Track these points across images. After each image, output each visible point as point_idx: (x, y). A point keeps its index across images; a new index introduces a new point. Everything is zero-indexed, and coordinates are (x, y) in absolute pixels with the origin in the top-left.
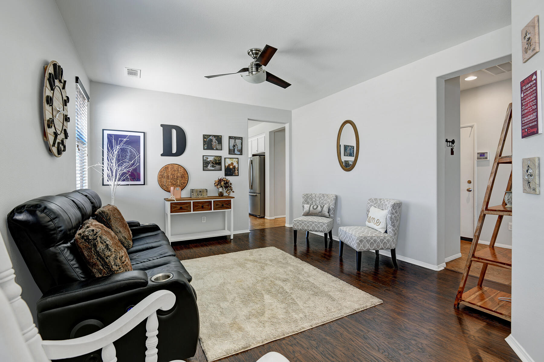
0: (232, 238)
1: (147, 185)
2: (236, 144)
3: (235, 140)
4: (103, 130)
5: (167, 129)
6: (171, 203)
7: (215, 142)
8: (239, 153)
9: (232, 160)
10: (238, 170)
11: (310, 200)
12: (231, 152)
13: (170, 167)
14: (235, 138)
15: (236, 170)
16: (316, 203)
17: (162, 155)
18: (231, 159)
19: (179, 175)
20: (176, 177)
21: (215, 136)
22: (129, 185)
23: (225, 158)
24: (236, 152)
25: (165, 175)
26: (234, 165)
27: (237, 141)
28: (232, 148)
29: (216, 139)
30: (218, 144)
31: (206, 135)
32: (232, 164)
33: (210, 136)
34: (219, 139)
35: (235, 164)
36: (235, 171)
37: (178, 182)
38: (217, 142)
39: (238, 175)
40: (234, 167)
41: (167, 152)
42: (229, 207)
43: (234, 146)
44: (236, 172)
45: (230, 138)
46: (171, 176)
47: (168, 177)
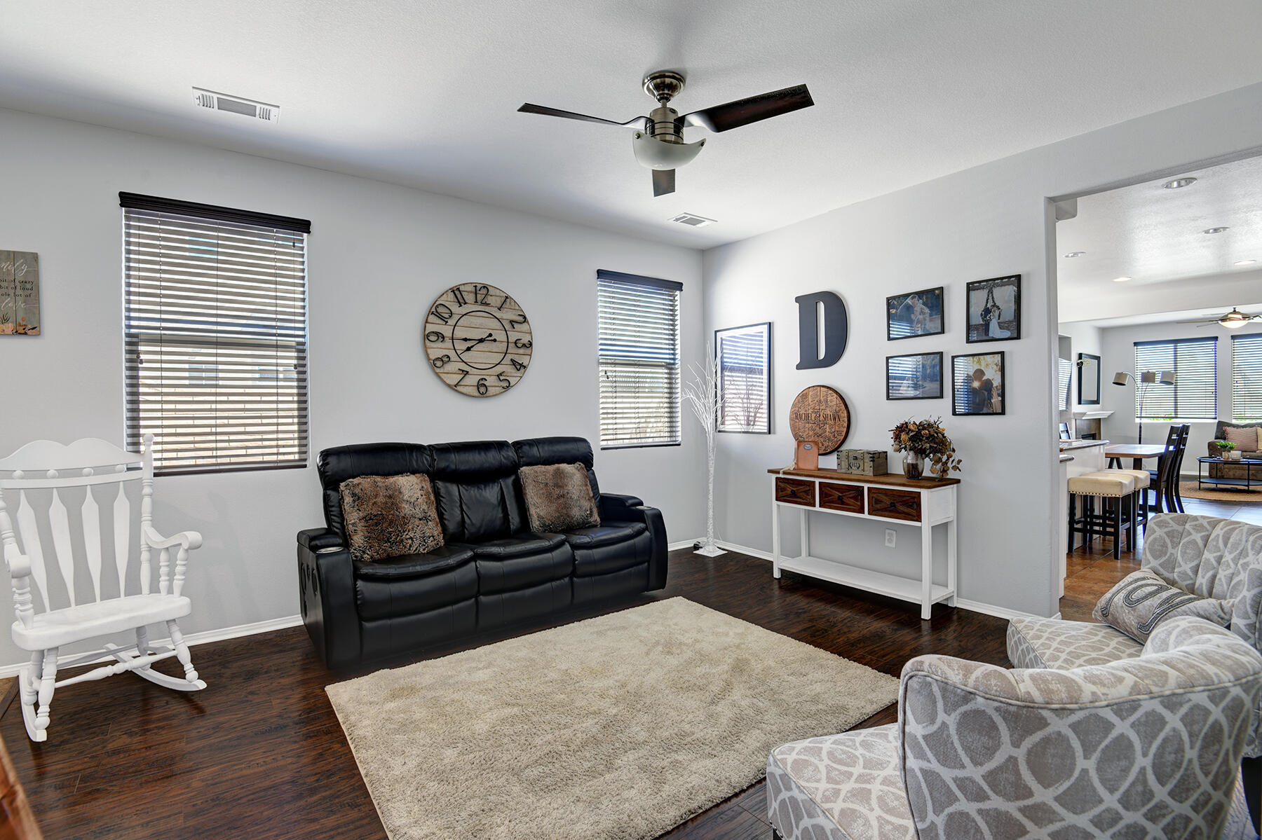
0: (926, 614)
1: (774, 433)
2: (994, 305)
3: (991, 292)
4: (716, 332)
5: (807, 304)
6: (776, 479)
7: (922, 313)
8: (1007, 334)
9: (979, 362)
10: (1003, 395)
13: (811, 393)
14: (990, 284)
15: (995, 393)
17: (799, 367)
18: (976, 359)
19: (829, 412)
20: (821, 418)
21: (919, 294)
23: (953, 358)
24: (995, 330)
25: (802, 412)
26: (985, 378)
27: (998, 292)
28: (977, 320)
29: (924, 304)
30: (931, 315)
31: (894, 298)
32: (980, 373)
33: (907, 295)
34: (934, 299)
35: (992, 375)
36: (990, 397)
37: (828, 430)
38: (927, 311)
39: (1003, 413)
40: (987, 385)
41: (809, 361)
42: (914, 512)
43: (987, 311)
44: (996, 400)
45: (971, 287)
46: (814, 415)
47: (807, 416)
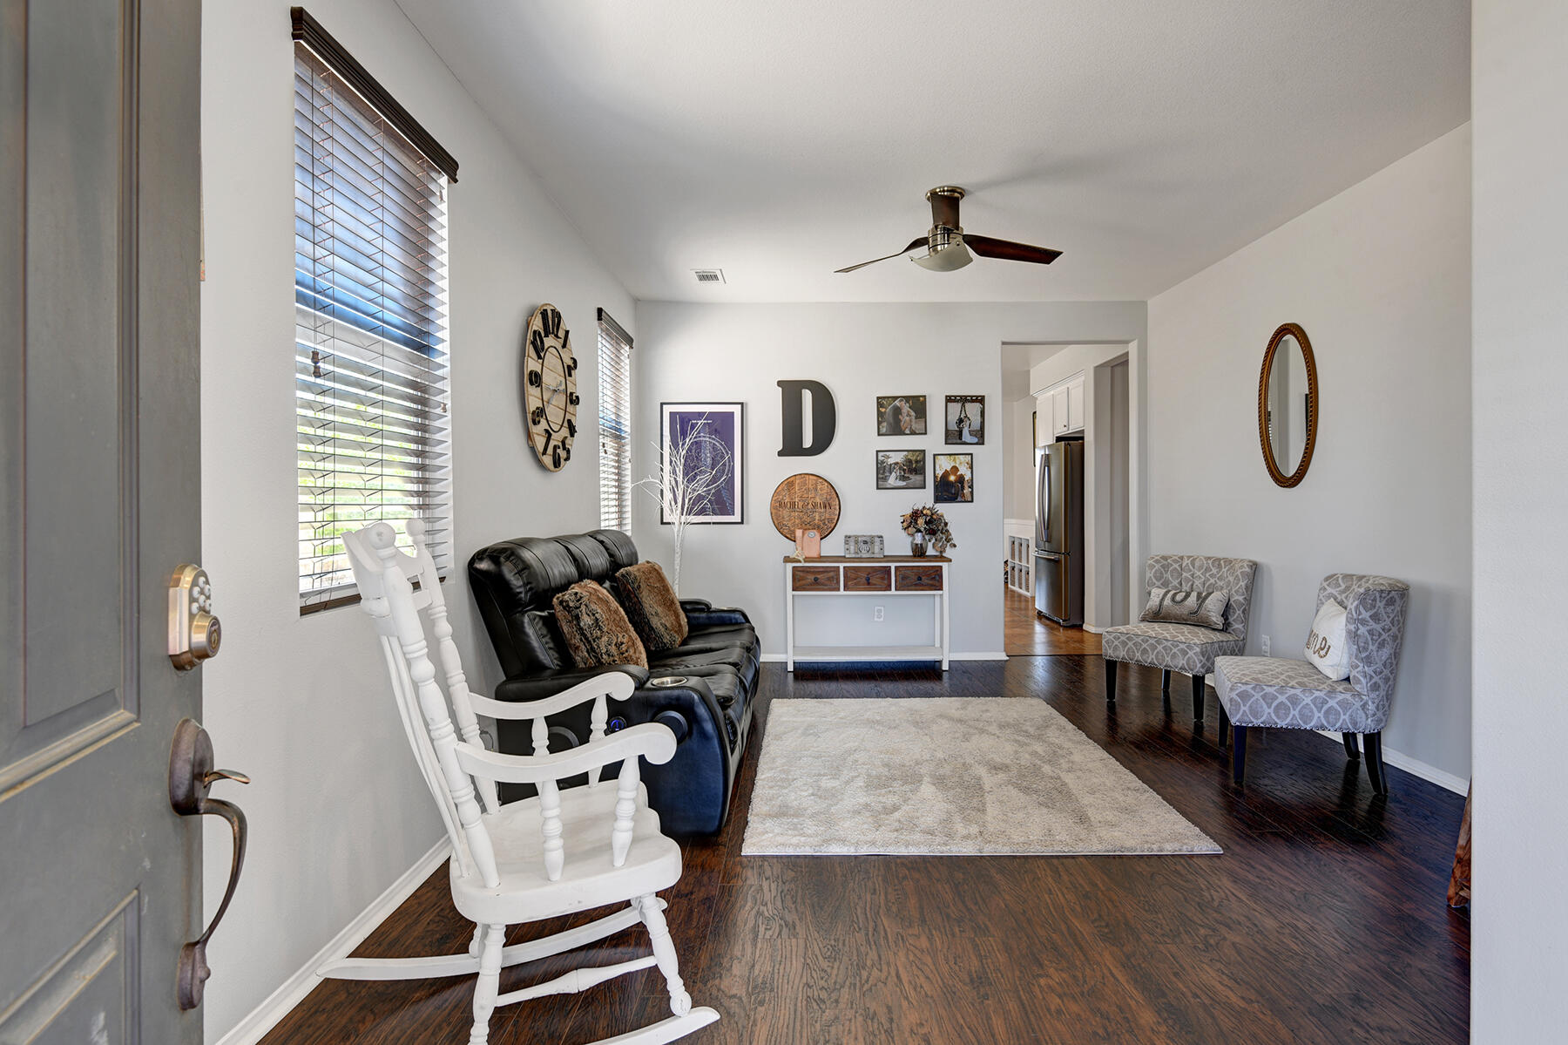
0: (945, 667)
1: (748, 523)
2: (966, 417)
3: (963, 406)
4: (662, 404)
5: (791, 391)
6: (794, 567)
7: (909, 415)
8: (976, 440)
9: (954, 460)
10: (971, 487)
11: (1172, 576)
12: (953, 436)
13: (797, 482)
14: (964, 400)
15: (966, 486)
16: (1192, 585)
17: (780, 454)
18: (952, 457)
19: (818, 501)
20: (810, 506)
21: (907, 398)
22: (710, 523)
23: (935, 455)
24: (966, 436)
25: (787, 500)
26: (959, 473)
27: (968, 405)
28: (953, 427)
29: (910, 407)
30: (916, 418)
31: (884, 398)
32: (955, 469)
33: (895, 398)
34: (919, 405)
35: (964, 470)
36: (963, 488)
37: (817, 518)
38: (913, 413)
39: (972, 501)
40: (961, 479)
41: (792, 446)
42: (937, 584)
43: (961, 421)
44: (967, 491)
45: (949, 399)
46: (801, 504)
47: (793, 504)
